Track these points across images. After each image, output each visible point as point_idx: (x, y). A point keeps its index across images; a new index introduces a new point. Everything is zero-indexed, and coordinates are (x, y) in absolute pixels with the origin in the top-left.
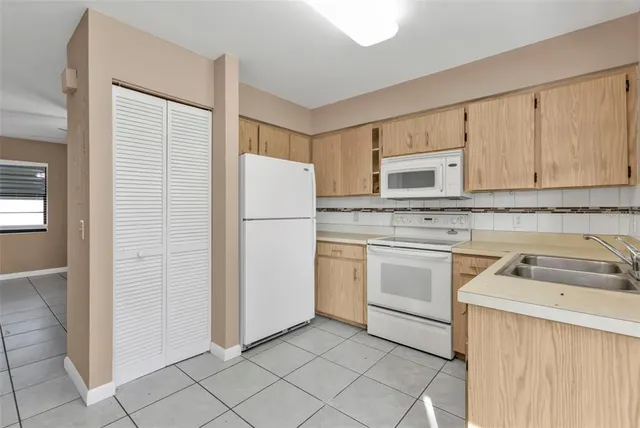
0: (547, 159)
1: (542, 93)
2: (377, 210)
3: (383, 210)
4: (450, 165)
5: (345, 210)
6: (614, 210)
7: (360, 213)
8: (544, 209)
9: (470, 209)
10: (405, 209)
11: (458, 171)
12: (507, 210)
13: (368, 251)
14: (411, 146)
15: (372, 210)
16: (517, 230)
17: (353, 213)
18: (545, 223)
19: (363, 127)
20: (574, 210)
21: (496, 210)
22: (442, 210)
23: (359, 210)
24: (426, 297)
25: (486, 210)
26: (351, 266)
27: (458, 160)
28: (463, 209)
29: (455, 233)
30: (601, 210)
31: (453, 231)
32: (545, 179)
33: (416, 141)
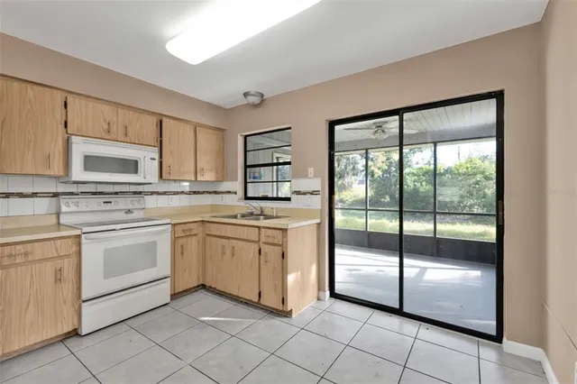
1: (197, 128)
4: (151, 159)
9: (140, 193)
10: (72, 194)
12: (165, 193)
13: (84, 241)
14: (108, 132)
21: (158, 193)
22: (116, 193)
24: (153, 264)
25: (151, 193)
27: (155, 156)
28: (135, 193)
29: (132, 212)
30: (203, 193)
31: (129, 211)
32: (198, 175)
33: (114, 128)
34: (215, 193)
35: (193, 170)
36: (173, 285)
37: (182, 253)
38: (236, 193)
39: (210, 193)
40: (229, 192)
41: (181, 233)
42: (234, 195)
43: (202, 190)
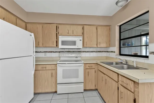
0: (99, 41)
1: (98, 27)
2: (54, 52)
3: (56, 52)
4: (80, 40)
5: (40, 52)
6: (104, 52)
7: (47, 53)
8: (94, 52)
9: (80, 52)
10: (63, 52)
11: (81, 42)
12: (88, 52)
13: (57, 66)
14: (68, 33)
15: (51, 52)
16: (90, 56)
17: (44, 53)
18: (94, 54)
19: (52, 24)
20: (99, 52)
21: (86, 52)
22: (74, 52)
23: (47, 52)
24: (77, 77)
25: (84, 52)
26: (50, 72)
27: (82, 39)
28: (79, 52)
29: (77, 58)
30: (103, 52)
31: (77, 57)
32: (98, 45)
33: (70, 32)
34: (107, 52)
35: (96, 43)
36: (85, 86)
37: (88, 75)
38: (115, 52)
39: (105, 52)
40: (112, 52)
41: (88, 67)
42: (114, 53)
43: (102, 51)
